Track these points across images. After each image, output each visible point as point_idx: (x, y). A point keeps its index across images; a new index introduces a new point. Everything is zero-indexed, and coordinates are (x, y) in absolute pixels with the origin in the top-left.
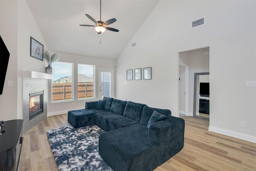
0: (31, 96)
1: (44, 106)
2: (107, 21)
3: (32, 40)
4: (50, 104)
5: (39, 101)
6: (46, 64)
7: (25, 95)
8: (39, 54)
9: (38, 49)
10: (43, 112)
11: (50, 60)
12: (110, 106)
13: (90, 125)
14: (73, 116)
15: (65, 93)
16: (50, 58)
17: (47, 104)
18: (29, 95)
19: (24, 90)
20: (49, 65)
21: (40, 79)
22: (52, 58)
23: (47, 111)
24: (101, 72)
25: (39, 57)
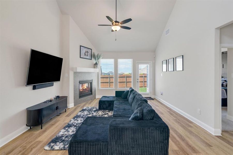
0: (81, 83)
1: (93, 91)
2: (122, 21)
3: (82, 47)
4: (98, 89)
6: (94, 61)
7: (76, 82)
9: (87, 52)
10: (92, 95)
13: (110, 110)
15: (110, 82)
17: (96, 90)
18: (79, 82)
20: (96, 62)
23: (96, 94)
24: (139, 64)
25: (88, 57)
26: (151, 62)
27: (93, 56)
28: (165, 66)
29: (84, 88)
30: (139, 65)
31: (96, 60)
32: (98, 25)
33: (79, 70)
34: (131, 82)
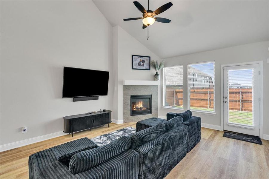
4: (161, 108)
6: (153, 71)
9: (143, 61)
10: (151, 113)
17: (157, 108)
18: (131, 97)
20: (157, 73)
23: (157, 113)
25: (144, 68)
27: (153, 65)
30: (228, 71)
31: (156, 69)
32: (124, 20)
33: (127, 83)
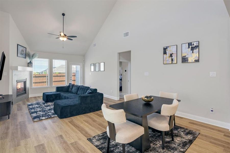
0: (18, 82)
1: (27, 90)
3: (18, 46)
4: (31, 89)
5: (23, 86)
6: (28, 60)
7: (14, 81)
8: (23, 54)
9: (23, 51)
10: (26, 94)
11: (31, 57)
12: (72, 89)
14: (45, 95)
16: (31, 56)
17: (29, 89)
18: (17, 81)
19: (13, 78)
20: (30, 61)
21: (24, 71)
22: (32, 57)
23: (29, 93)
24: (72, 65)
25: (23, 56)
26: (82, 64)
27: (27, 55)
28: (92, 67)
29: (18, 88)
31: (30, 59)
34: (64, 81)
